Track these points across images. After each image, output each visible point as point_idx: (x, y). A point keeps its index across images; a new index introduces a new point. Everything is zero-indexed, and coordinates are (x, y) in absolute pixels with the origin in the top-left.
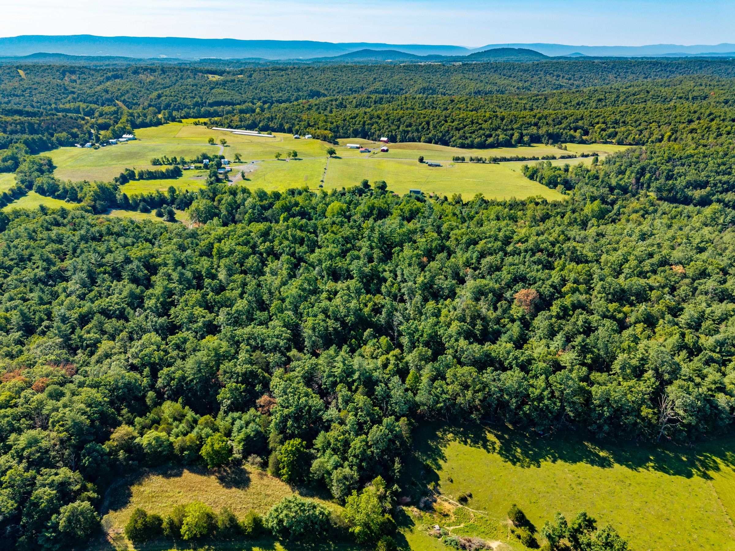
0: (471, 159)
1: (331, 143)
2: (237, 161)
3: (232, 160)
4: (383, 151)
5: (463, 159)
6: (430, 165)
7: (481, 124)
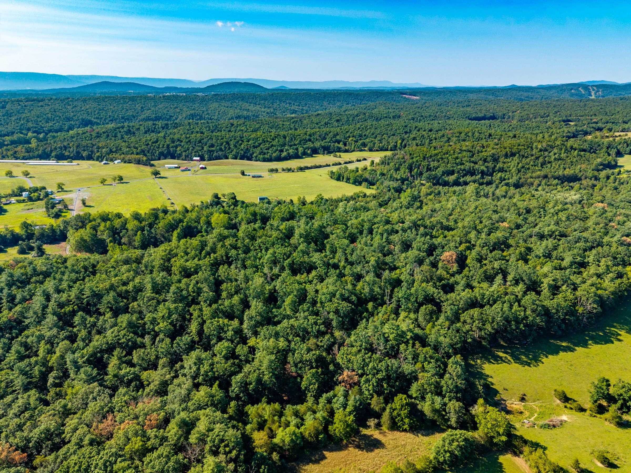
0: (283, 170)
1: (146, 165)
2: (60, 190)
3: (55, 190)
4: (202, 168)
5: (277, 170)
6: (254, 177)
7: (271, 142)
